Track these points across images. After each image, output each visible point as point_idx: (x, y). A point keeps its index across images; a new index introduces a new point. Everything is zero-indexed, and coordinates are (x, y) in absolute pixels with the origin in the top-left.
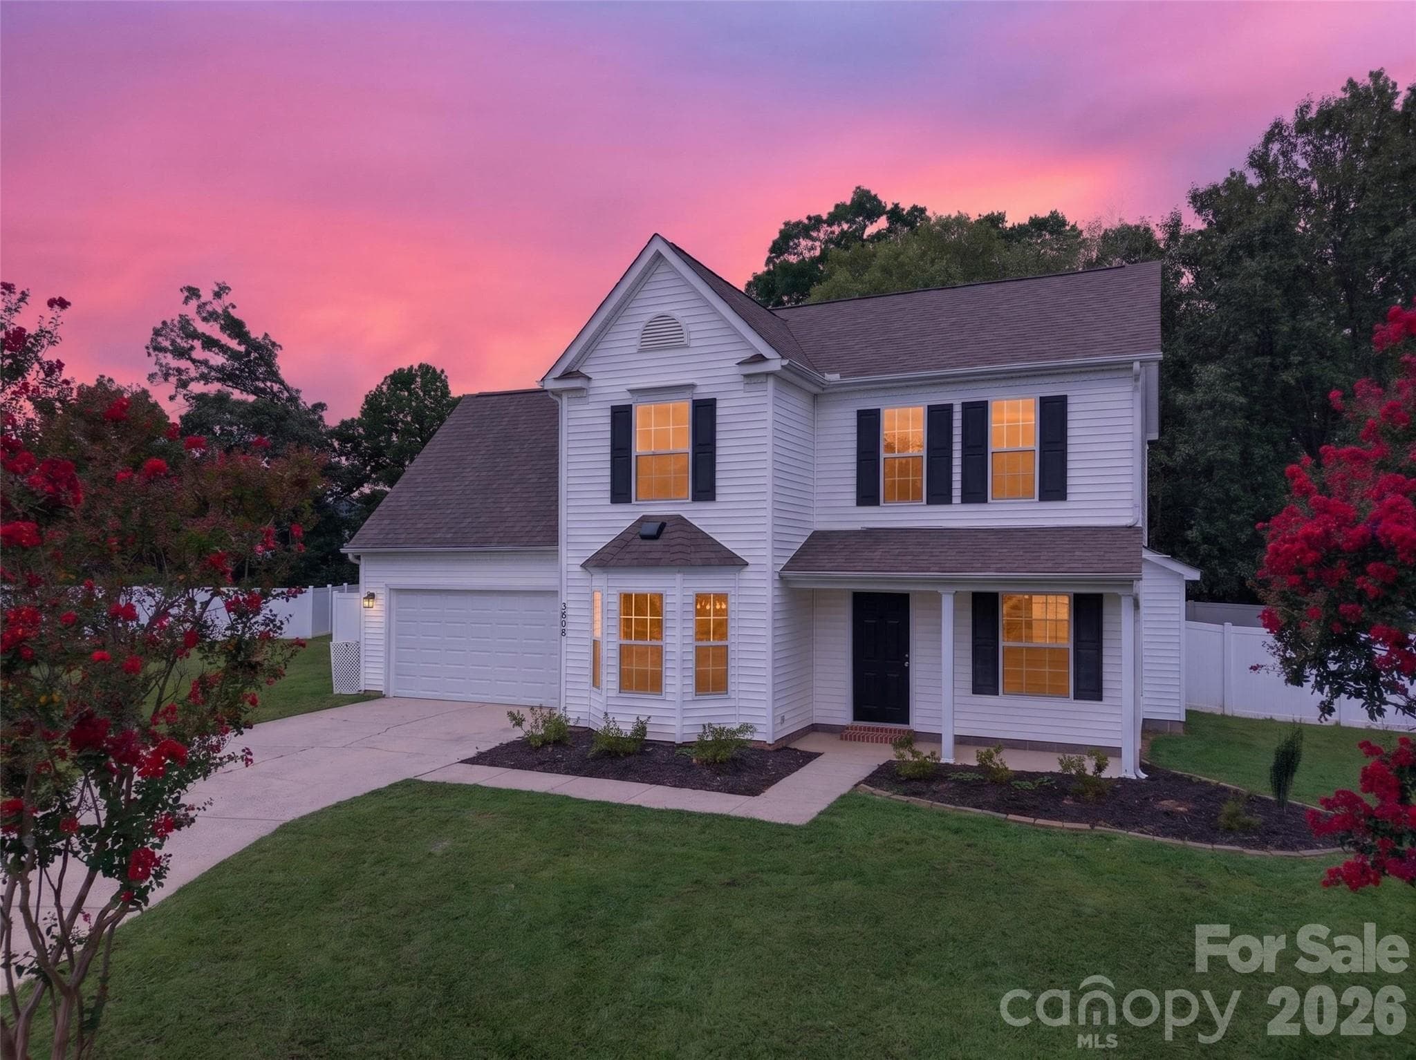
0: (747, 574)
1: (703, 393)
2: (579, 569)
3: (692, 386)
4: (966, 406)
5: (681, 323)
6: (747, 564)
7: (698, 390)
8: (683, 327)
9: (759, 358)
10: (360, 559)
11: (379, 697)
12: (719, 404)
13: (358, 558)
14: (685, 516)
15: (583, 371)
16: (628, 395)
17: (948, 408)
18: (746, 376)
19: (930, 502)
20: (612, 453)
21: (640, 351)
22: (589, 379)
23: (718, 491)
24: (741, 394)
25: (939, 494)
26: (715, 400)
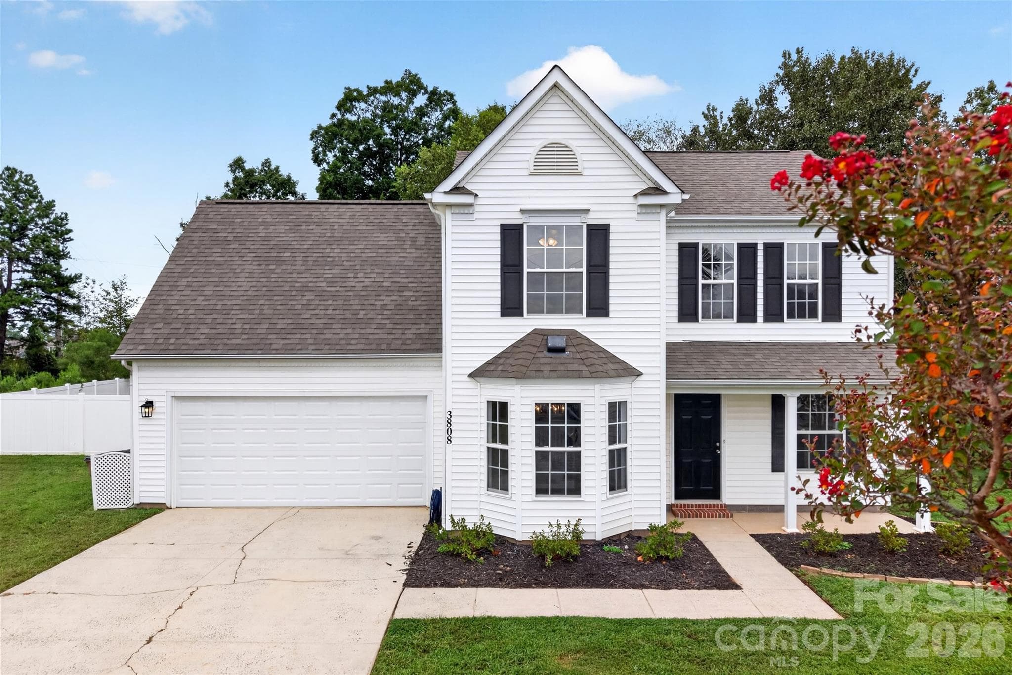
0: (639, 382)
1: (595, 218)
2: (466, 378)
3: (587, 211)
4: (767, 246)
5: (575, 151)
6: (640, 374)
7: (591, 215)
8: (577, 156)
9: (658, 190)
10: (131, 365)
11: (162, 510)
12: (612, 229)
13: (129, 363)
14: (579, 330)
15: (469, 187)
16: (519, 215)
17: (754, 246)
18: (641, 206)
19: (740, 321)
20: (501, 269)
21: (531, 174)
22: (476, 195)
23: (611, 308)
24: (633, 222)
25: (747, 315)
26: (608, 225)
